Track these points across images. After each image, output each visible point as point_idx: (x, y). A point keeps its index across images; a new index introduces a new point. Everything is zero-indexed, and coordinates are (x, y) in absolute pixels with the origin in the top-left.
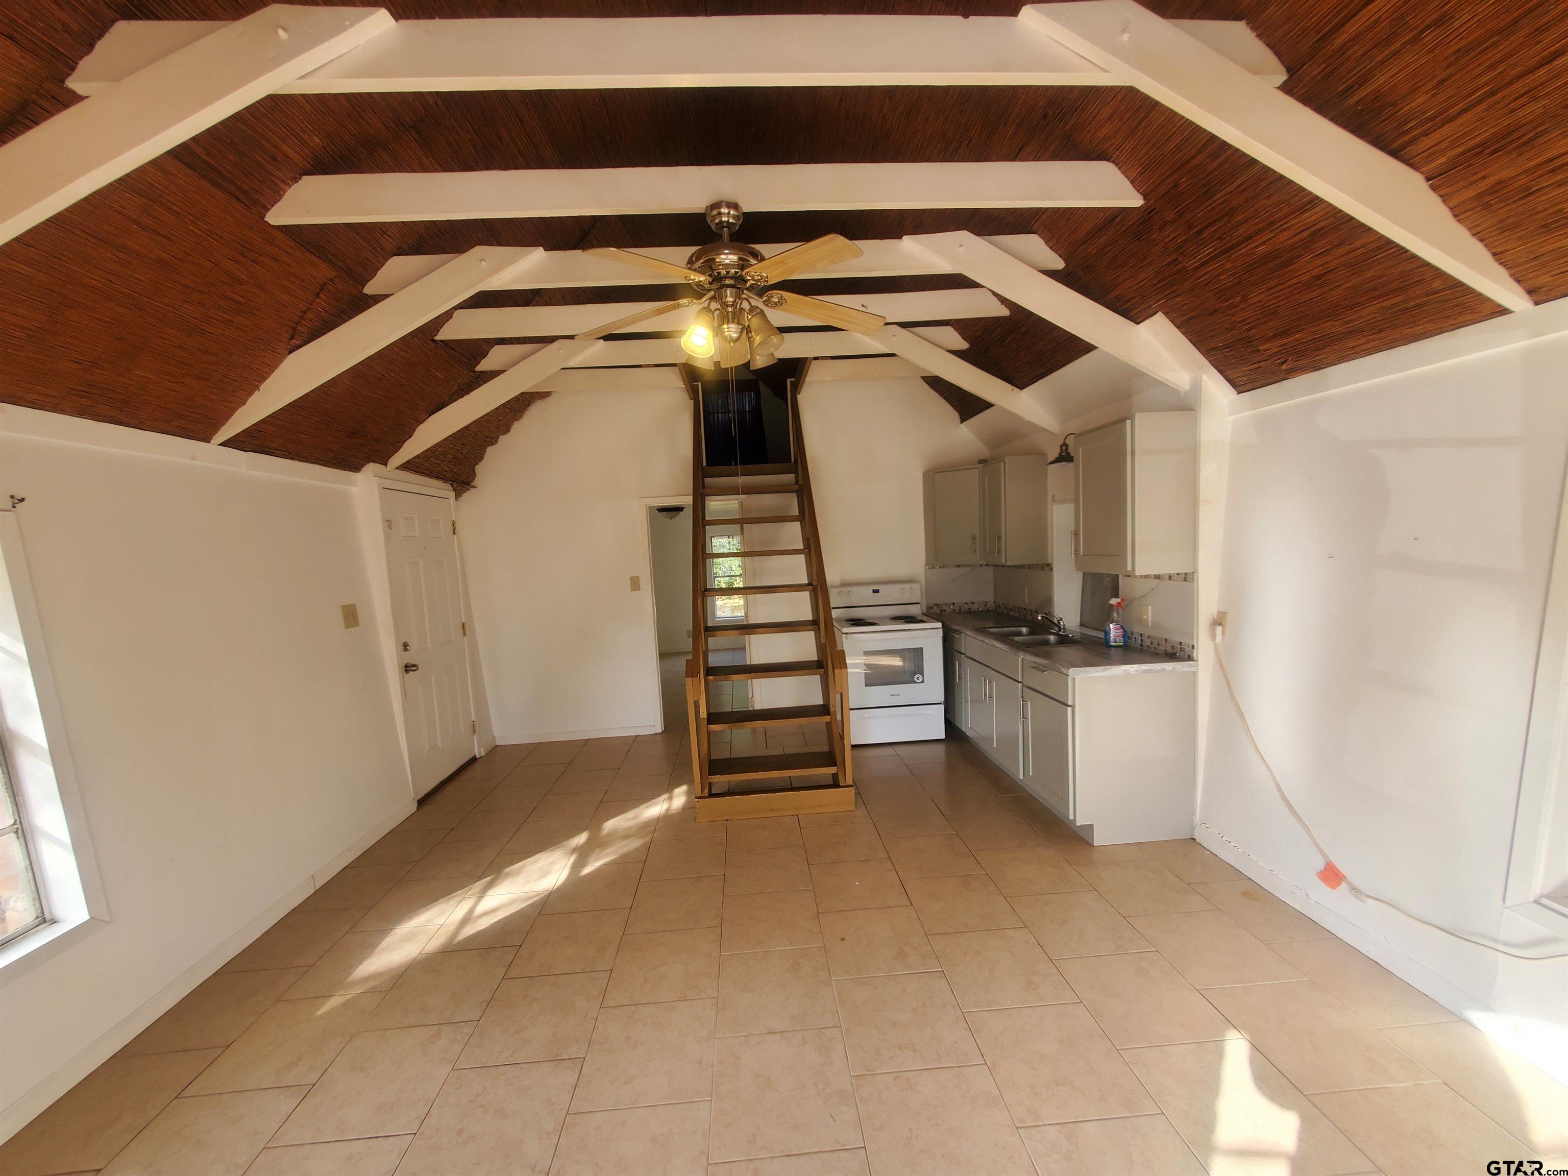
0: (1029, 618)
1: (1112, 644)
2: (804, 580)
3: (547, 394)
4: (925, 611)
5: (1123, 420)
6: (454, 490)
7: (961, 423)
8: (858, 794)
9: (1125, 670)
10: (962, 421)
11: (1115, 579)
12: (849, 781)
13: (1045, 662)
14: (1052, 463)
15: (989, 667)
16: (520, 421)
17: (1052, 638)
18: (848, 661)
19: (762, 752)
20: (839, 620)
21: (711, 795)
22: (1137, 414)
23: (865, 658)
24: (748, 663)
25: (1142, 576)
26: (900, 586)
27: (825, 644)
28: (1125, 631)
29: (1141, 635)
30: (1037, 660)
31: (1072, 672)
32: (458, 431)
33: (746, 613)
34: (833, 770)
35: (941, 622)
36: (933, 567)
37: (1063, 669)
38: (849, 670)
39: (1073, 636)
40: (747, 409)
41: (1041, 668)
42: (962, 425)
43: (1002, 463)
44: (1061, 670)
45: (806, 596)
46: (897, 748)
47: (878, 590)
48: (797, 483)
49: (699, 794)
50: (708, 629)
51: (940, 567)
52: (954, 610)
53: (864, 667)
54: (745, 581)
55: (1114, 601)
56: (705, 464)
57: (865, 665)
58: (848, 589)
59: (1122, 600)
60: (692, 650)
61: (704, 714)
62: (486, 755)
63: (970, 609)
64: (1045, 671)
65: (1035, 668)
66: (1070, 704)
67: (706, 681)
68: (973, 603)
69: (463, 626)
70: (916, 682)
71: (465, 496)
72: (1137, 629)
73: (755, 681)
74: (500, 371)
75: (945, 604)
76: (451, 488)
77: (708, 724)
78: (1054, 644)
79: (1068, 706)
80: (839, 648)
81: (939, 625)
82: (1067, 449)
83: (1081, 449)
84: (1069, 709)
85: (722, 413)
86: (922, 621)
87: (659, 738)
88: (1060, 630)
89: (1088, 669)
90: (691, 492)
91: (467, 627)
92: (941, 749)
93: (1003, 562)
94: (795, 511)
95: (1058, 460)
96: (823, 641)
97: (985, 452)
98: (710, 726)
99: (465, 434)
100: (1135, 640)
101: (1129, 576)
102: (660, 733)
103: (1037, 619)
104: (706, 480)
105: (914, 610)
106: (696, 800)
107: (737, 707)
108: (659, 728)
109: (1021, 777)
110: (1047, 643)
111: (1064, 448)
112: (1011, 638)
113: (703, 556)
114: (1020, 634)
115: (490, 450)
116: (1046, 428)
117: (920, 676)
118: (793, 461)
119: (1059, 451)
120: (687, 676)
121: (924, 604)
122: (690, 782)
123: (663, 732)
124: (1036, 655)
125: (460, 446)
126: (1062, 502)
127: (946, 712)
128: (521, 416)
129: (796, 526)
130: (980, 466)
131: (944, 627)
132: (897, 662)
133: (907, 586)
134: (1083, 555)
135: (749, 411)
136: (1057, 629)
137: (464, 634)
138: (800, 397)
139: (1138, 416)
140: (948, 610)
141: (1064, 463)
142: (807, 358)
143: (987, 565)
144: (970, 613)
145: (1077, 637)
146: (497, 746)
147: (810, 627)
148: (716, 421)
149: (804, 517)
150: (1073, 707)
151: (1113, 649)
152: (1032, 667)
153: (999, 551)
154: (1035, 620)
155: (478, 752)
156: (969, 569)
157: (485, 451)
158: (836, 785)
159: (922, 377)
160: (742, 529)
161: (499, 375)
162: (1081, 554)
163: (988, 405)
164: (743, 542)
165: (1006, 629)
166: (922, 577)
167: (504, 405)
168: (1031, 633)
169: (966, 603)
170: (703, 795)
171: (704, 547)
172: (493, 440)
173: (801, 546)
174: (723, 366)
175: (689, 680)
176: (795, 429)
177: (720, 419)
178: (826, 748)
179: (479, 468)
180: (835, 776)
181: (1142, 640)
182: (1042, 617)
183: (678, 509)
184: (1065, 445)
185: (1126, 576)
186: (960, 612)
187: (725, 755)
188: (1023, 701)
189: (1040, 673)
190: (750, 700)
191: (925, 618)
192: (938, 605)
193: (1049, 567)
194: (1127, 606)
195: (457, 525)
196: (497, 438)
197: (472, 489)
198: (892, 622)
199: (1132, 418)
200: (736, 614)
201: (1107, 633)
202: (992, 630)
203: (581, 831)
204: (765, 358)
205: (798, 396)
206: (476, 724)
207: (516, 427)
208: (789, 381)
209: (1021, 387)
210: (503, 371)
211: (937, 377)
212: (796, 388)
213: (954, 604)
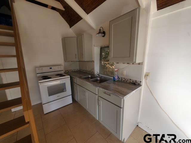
1: (116, 80)
26: (57, 66)
29: (122, 78)
36: (66, 62)
42: (70, 28)
43: (83, 35)
47: (51, 68)
59: (118, 69)
68: (75, 69)
70: (64, 92)
79: (121, 108)
88: (99, 76)
93: (84, 60)
105: (62, 72)
111: (100, 30)
114: (89, 77)
116: (93, 27)
117: (65, 90)
126: (96, 46)
127: (72, 97)
131: (70, 77)
133: (60, 67)
143: (79, 61)
156: (74, 62)
165: (86, 76)
166: (63, 64)
168: (92, 77)
191: (65, 74)
192: (67, 70)
193: (93, 61)
198: (56, 76)
202: (83, 77)
213: (71, 70)
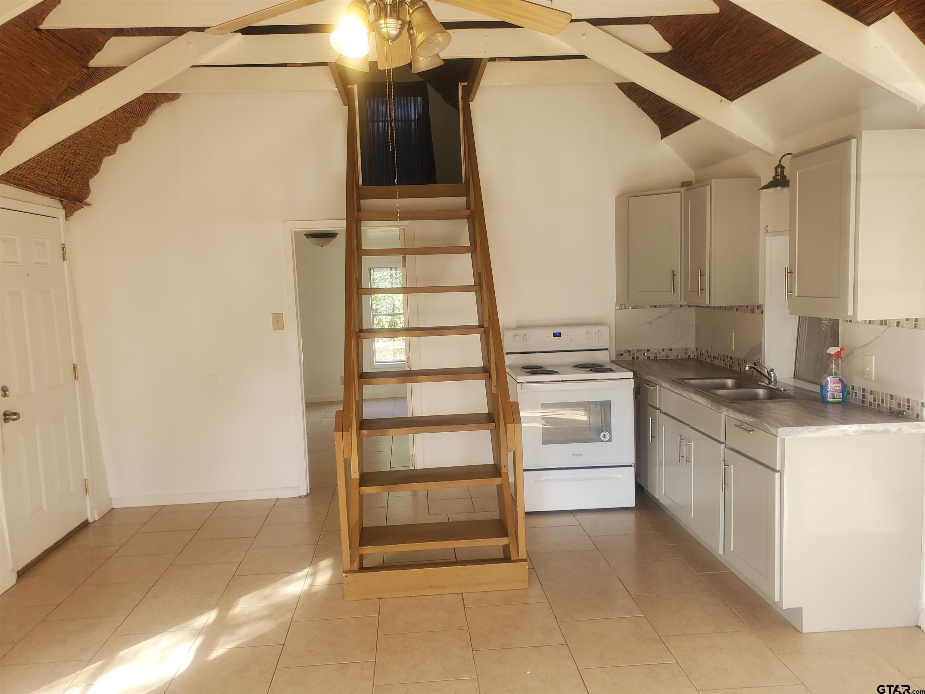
0: (736, 368)
1: (829, 400)
2: (476, 322)
3: (174, 97)
4: (614, 358)
5: (848, 139)
6: (64, 208)
7: (662, 139)
8: (532, 570)
9: (842, 431)
10: (663, 136)
11: (835, 324)
12: (523, 554)
13: (751, 420)
14: (765, 187)
15: (687, 425)
16: (142, 127)
17: (761, 392)
18: (522, 414)
19: (424, 519)
20: (512, 367)
21: (362, 569)
22: (864, 132)
23: (542, 411)
24: (410, 415)
25: (865, 321)
26: (584, 329)
27: (496, 395)
28: (844, 385)
29: (863, 390)
30: (742, 417)
31: (782, 432)
32: (68, 138)
33: (408, 358)
34: (504, 541)
35: (633, 371)
36: (625, 308)
37: (770, 428)
38: (523, 425)
39: (785, 390)
40: (413, 117)
41: (746, 426)
42: (663, 140)
43: (708, 187)
44: (768, 429)
45: (476, 339)
46: (579, 516)
47: (560, 333)
48: (468, 208)
49: (347, 566)
50: (362, 376)
51: (633, 308)
52: (648, 358)
53: (543, 421)
54: (407, 320)
55: (832, 350)
56: (361, 183)
57: (543, 418)
58: (525, 332)
59: (842, 349)
60: (342, 399)
61: (355, 475)
62: (99, 519)
63: (667, 357)
64: (750, 431)
65: (740, 426)
66: (778, 469)
67: (359, 436)
68: (671, 350)
69: (74, 368)
70: (602, 441)
71: (76, 214)
72: (858, 383)
73: (416, 435)
74: (119, 67)
75: (638, 351)
76: (60, 206)
77: (360, 486)
78: (765, 399)
79: (775, 471)
80: (512, 399)
81: (631, 374)
82: (782, 172)
83: (798, 172)
84: (777, 475)
85: (382, 121)
86: (610, 370)
87: (304, 501)
88: (770, 382)
89: (800, 429)
90: (344, 215)
91: (78, 369)
92: (630, 519)
93: (707, 302)
94: (466, 242)
95: (773, 184)
96: (494, 391)
97: (689, 174)
98: (362, 488)
99: (77, 142)
100: (856, 396)
101: (850, 321)
102: (305, 496)
103: (745, 370)
104: (363, 202)
105: (602, 357)
106: (344, 575)
107: (397, 465)
108: (303, 489)
109: (721, 552)
110: (754, 398)
111: (779, 170)
112: (712, 391)
113: (358, 291)
114: (724, 387)
115: (106, 161)
116: (760, 147)
117: (607, 433)
118: (464, 181)
119: (773, 174)
120: (337, 429)
121: (613, 351)
122: (337, 554)
123: (308, 494)
124: (741, 412)
125: (70, 155)
126: (777, 233)
127: (637, 475)
128: (144, 122)
129: (467, 258)
130: (683, 189)
131: (636, 377)
132: (581, 416)
133: (593, 329)
134: (797, 296)
135: (415, 120)
136: (767, 382)
137: (75, 377)
138: (473, 105)
139: (865, 134)
140: (642, 358)
141: (779, 188)
142: (481, 59)
143: (689, 306)
144: (667, 360)
145: (789, 391)
146: (113, 508)
147: (480, 375)
148: (376, 132)
149: (476, 248)
150: (781, 472)
151: (830, 406)
152: (736, 425)
153: (702, 290)
154: (742, 371)
155: (92, 515)
156: (666, 310)
157: (100, 162)
158: (507, 559)
159: (616, 84)
160: (404, 261)
161: (117, 72)
162: (796, 296)
163: (692, 119)
164: (405, 275)
165: (708, 381)
166: (611, 319)
167: (123, 108)
168: (738, 386)
169: (663, 350)
170: (353, 569)
171: (359, 281)
172: (110, 150)
173: (471, 282)
174: (380, 67)
175: (338, 435)
176: (467, 143)
177: (381, 129)
178: (496, 516)
179: (94, 183)
180: (506, 548)
181: (863, 396)
182: (751, 367)
183: (329, 235)
184: (780, 167)
185: (847, 321)
186: (656, 360)
187: (380, 522)
188: (725, 465)
189: (745, 433)
190: (411, 457)
191: (613, 367)
192: (630, 352)
193: (760, 308)
194: (847, 355)
195: (67, 249)
196: (116, 147)
197: (85, 207)
198: (575, 370)
199: (857, 136)
200: (398, 359)
201: (823, 388)
202: (692, 382)
203: (208, 608)
204: (429, 59)
205: (471, 104)
206: (89, 483)
207: (139, 134)
208: (460, 85)
209: (731, 97)
210: (123, 68)
211: (634, 84)
212: (469, 93)
213: (648, 350)
